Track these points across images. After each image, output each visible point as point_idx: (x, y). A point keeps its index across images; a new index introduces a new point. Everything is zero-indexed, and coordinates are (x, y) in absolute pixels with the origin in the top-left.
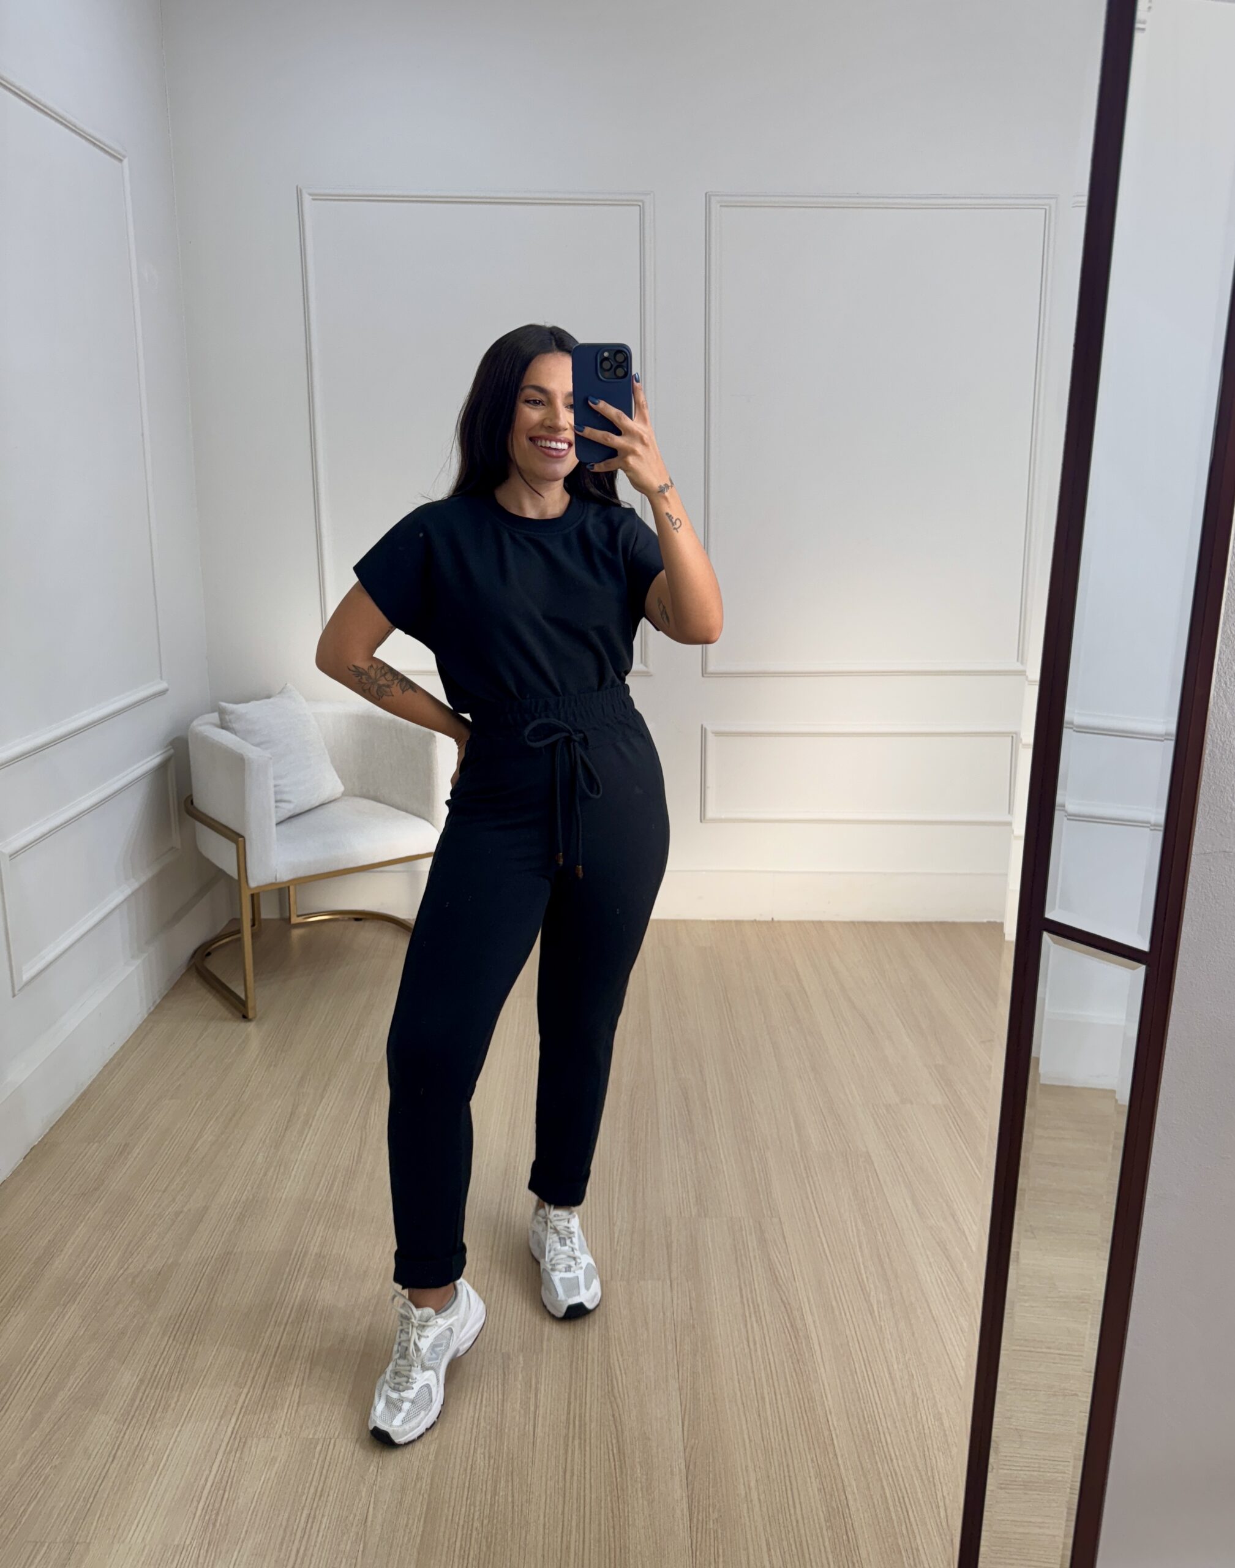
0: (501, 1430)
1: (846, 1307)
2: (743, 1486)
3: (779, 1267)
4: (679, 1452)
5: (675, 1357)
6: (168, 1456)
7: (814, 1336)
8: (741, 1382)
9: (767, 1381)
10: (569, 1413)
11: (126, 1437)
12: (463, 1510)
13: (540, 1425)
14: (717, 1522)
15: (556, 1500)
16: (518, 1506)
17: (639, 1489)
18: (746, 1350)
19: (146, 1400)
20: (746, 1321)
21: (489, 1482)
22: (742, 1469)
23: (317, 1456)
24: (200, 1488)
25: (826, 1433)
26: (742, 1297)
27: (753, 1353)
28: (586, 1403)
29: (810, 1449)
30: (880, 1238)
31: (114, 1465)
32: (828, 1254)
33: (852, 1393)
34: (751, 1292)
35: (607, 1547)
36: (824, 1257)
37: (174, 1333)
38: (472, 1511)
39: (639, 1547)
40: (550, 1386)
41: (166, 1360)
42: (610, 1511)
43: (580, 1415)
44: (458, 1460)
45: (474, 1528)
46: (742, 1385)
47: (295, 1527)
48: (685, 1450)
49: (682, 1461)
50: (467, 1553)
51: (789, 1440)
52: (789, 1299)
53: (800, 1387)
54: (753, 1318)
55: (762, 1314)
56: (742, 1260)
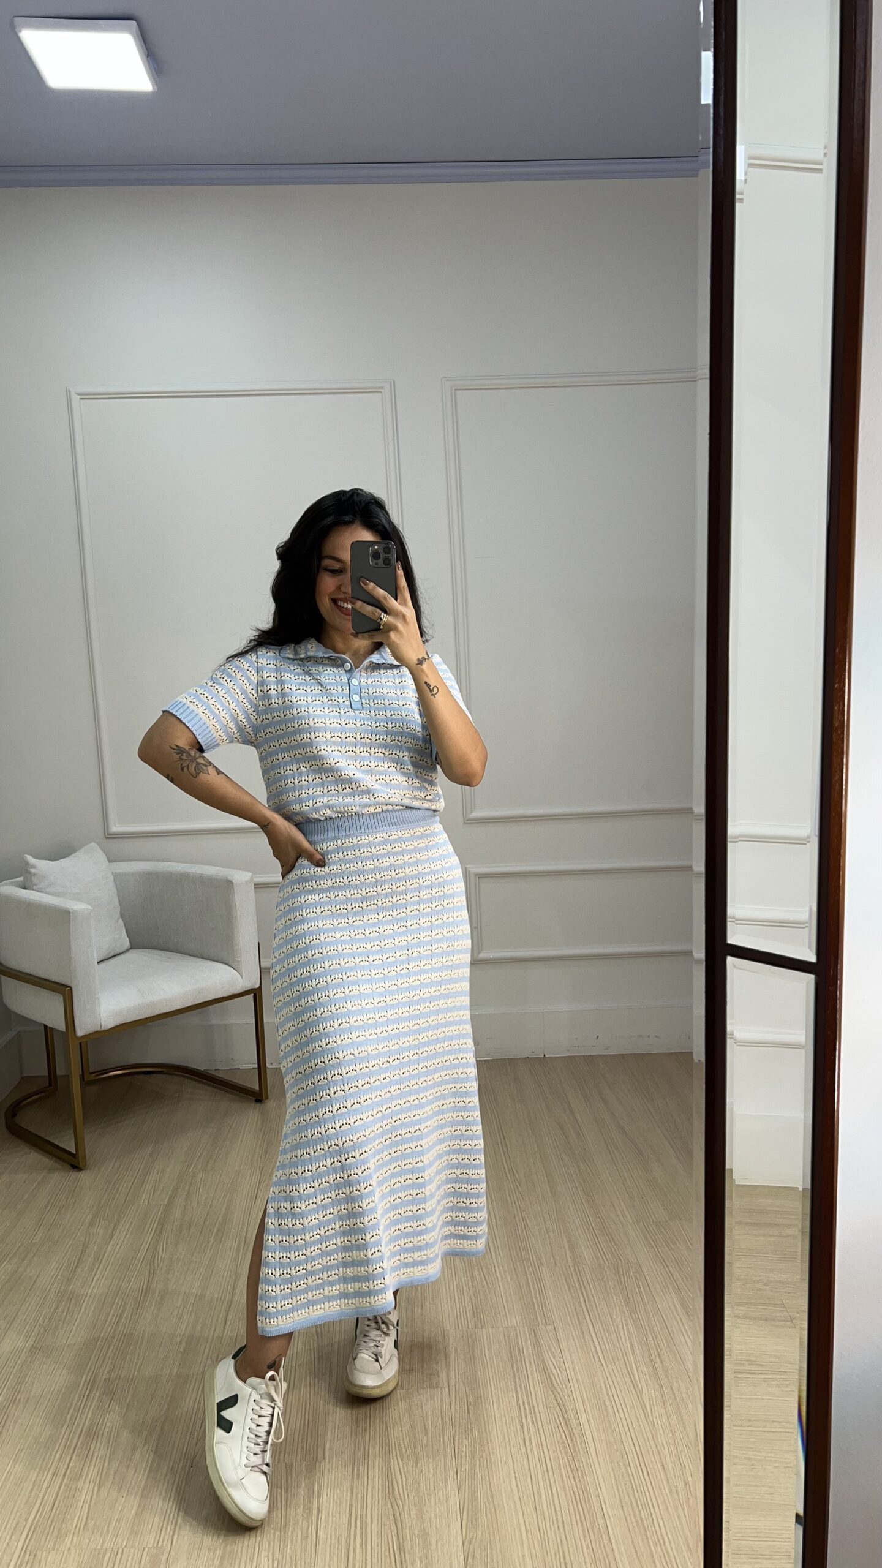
7: (588, 1433)
8: (518, 1480)
9: (543, 1476)
13: (322, 1526)
18: (522, 1450)
20: (522, 1423)
22: (519, 1560)
25: (601, 1522)
26: (518, 1400)
27: (529, 1455)
28: (367, 1504)
32: (601, 1357)
33: (625, 1484)
40: (333, 1491)
43: (362, 1516)
49: (460, 1551)
51: (564, 1529)
52: (564, 1400)
53: (575, 1481)
54: (529, 1420)
55: (538, 1415)
56: (517, 1365)
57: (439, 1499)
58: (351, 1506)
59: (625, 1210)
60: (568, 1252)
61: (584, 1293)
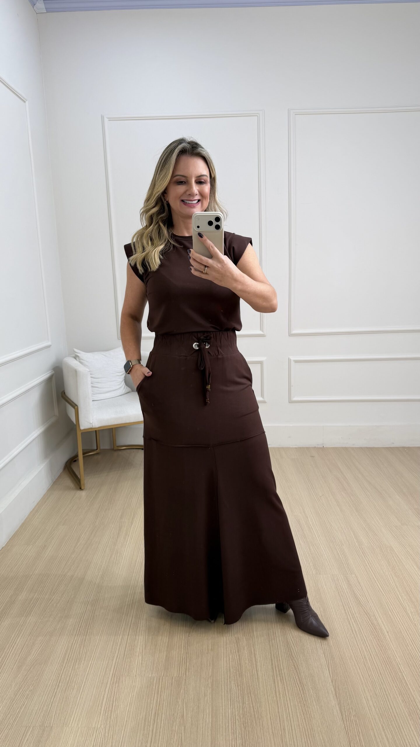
0: (241, 672)
1: (396, 615)
2: (364, 699)
3: (360, 597)
4: (330, 683)
6: (84, 685)
7: (383, 628)
8: (353, 650)
10: (272, 664)
11: (63, 676)
12: (230, 711)
13: (259, 670)
14: (355, 716)
15: (274, 706)
16: (256, 708)
17: (314, 701)
18: (352, 636)
19: (70, 659)
20: (349, 622)
21: (240, 697)
22: (362, 691)
23: (155, 685)
24: (101, 700)
25: (400, 674)
26: (345, 610)
27: (355, 636)
28: (279, 660)
29: (393, 681)
30: (405, 583)
31: (59, 690)
32: (382, 591)
33: (408, 655)
34: (349, 607)
35: (303, 729)
36: (380, 592)
37: (79, 629)
38: (234, 711)
39: (319, 729)
40: (261, 652)
41: (77, 641)
42: (301, 711)
43: (278, 665)
44: (223, 687)
45: (237, 719)
46: (354, 651)
47: (150, 720)
48: (332, 681)
49: (332, 687)
50: (235, 731)
51: (382, 678)
52: (368, 611)
53: (382, 652)
54: (353, 621)
55: (356, 618)
56: (341, 593)
57: (315, 659)
58: (272, 660)
59: (378, 519)
60: (355, 540)
61: (367, 559)
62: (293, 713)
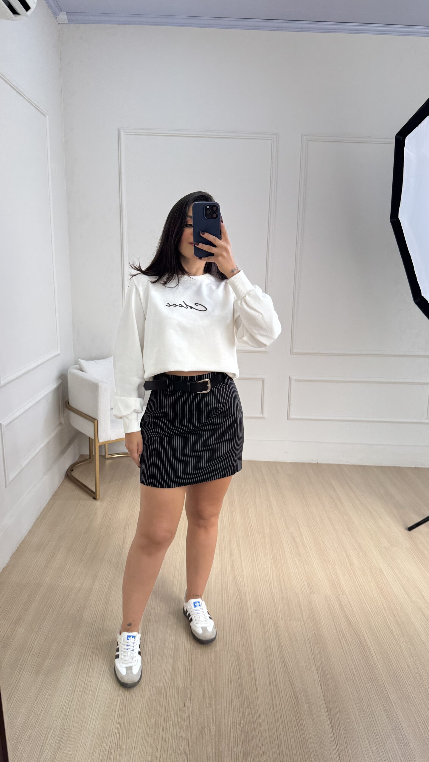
0: (241, 685)
1: (383, 637)
2: (352, 714)
3: (350, 617)
5: (312, 656)
7: (371, 648)
10: (270, 679)
11: (78, 682)
12: (231, 720)
13: (258, 684)
14: (344, 729)
15: (271, 718)
16: (255, 719)
17: (307, 714)
18: (343, 654)
21: (240, 708)
23: (163, 693)
24: (114, 706)
25: (385, 692)
26: (337, 630)
27: (346, 654)
28: (276, 675)
29: (379, 698)
30: (392, 605)
31: (75, 695)
34: (340, 627)
35: (298, 739)
36: (369, 614)
38: (235, 720)
39: (312, 740)
42: (296, 723)
43: (275, 680)
44: (225, 698)
45: (238, 728)
47: (159, 726)
49: (323, 702)
50: (236, 739)
51: (369, 694)
52: (357, 631)
53: (369, 670)
54: (343, 640)
56: (333, 613)
57: (309, 675)
59: (369, 539)
62: (288, 724)
